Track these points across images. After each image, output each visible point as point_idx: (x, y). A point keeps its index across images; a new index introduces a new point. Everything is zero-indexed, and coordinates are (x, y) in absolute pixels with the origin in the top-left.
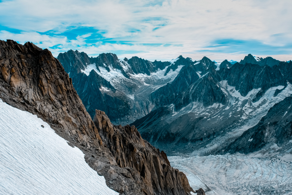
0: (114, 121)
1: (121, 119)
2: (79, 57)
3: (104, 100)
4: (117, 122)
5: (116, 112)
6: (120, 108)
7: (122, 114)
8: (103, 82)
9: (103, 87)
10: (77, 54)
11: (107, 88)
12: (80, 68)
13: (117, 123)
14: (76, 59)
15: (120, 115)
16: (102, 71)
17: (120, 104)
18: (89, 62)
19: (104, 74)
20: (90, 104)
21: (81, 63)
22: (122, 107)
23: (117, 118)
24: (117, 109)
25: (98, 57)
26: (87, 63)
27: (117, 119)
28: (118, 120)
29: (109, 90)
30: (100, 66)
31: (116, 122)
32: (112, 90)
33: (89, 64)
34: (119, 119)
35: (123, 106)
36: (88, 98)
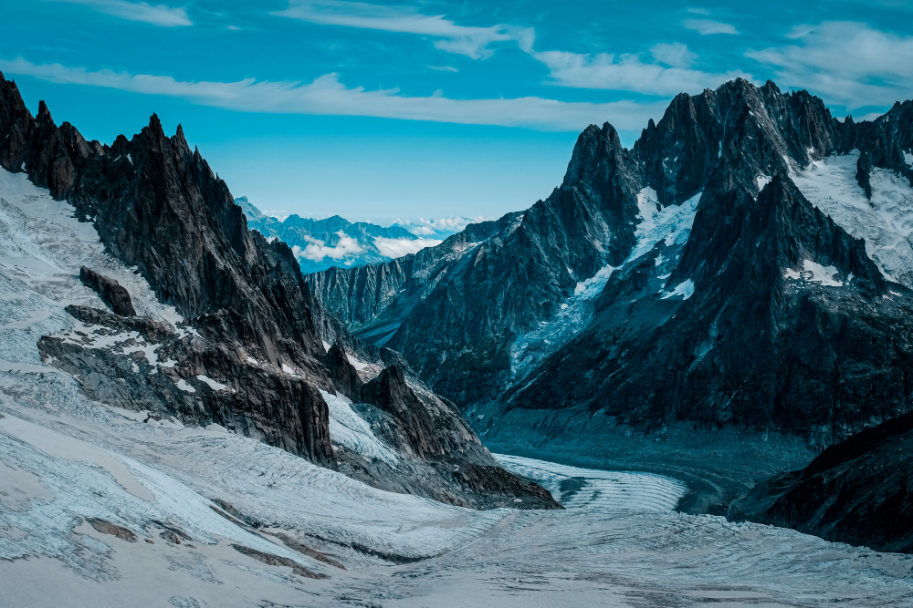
0: (799, 432)
1: (841, 430)
2: (777, 117)
3: (784, 326)
4: (813, 442)
5: (823, 388)
6: (856, 373)
7: (851, 406)
8: (817, 240)
9: (809, 264)
10: (769, 102)
11: (833, 270)
12: (762, 167)
13: (809, 447)
14: (746, 122)
15: (836, 410)
16: (884, 193)
17: (860, 356)
18: (827, 146)
19: (889, 210)
20: (719, 337)
21: (768, 146)
22: (864, 371)
23: (819, 423)
24: (836, 374)
25: (880, 119)
26: (816, 147)
27: (813, 427)
28: (820, 435)
29: (845, 280)
30: (881, 164)
31: (807, 440)
32: (861, 285)
33: (828, 154)
34: (825, 429)
35: (878, 366)
36: (719, 307)
